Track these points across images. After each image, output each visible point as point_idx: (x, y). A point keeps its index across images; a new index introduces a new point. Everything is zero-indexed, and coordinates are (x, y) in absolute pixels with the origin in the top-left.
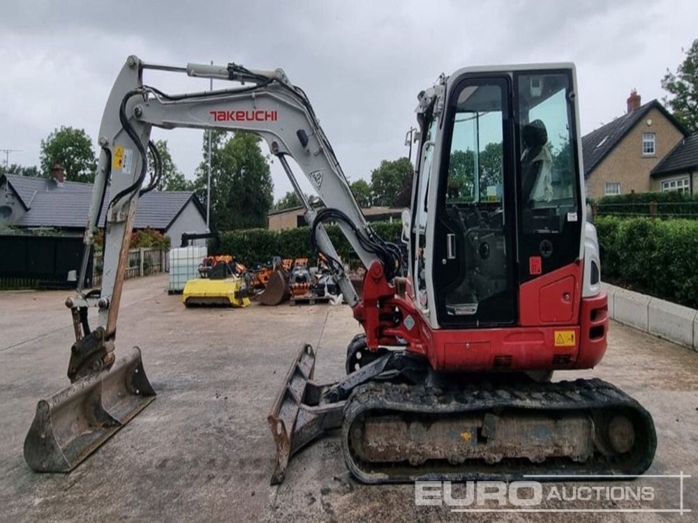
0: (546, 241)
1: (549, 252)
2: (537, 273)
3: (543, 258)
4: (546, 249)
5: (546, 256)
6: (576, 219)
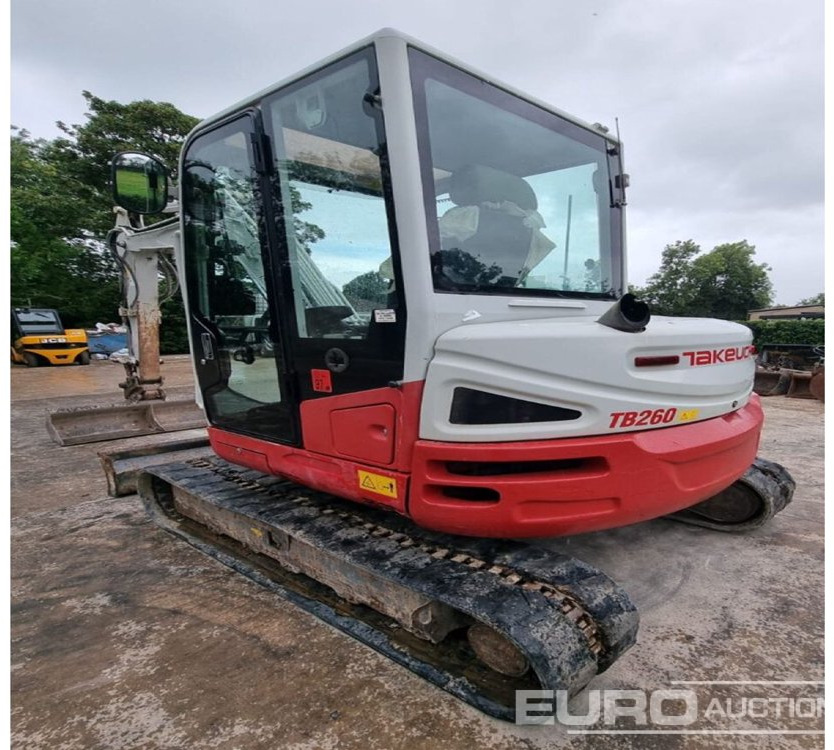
0: (335, 349)
1: (341, 367)
2: (324, 390)
3: (333, 374)
4: (337, 360)
5: (335, 369)
6: (393, 318)
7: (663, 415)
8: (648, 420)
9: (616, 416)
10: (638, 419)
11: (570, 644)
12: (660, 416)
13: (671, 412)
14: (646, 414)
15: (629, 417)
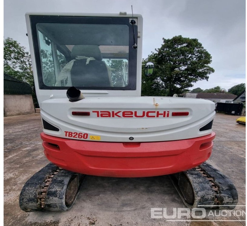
7: (83, 135)
8: (77, 136)
9: (66, 132)
10: (73, 135)
11: (31, 195)
12: (81, 136)
13: (86, 135)
14: (75, 134)
15: (70, 134)
